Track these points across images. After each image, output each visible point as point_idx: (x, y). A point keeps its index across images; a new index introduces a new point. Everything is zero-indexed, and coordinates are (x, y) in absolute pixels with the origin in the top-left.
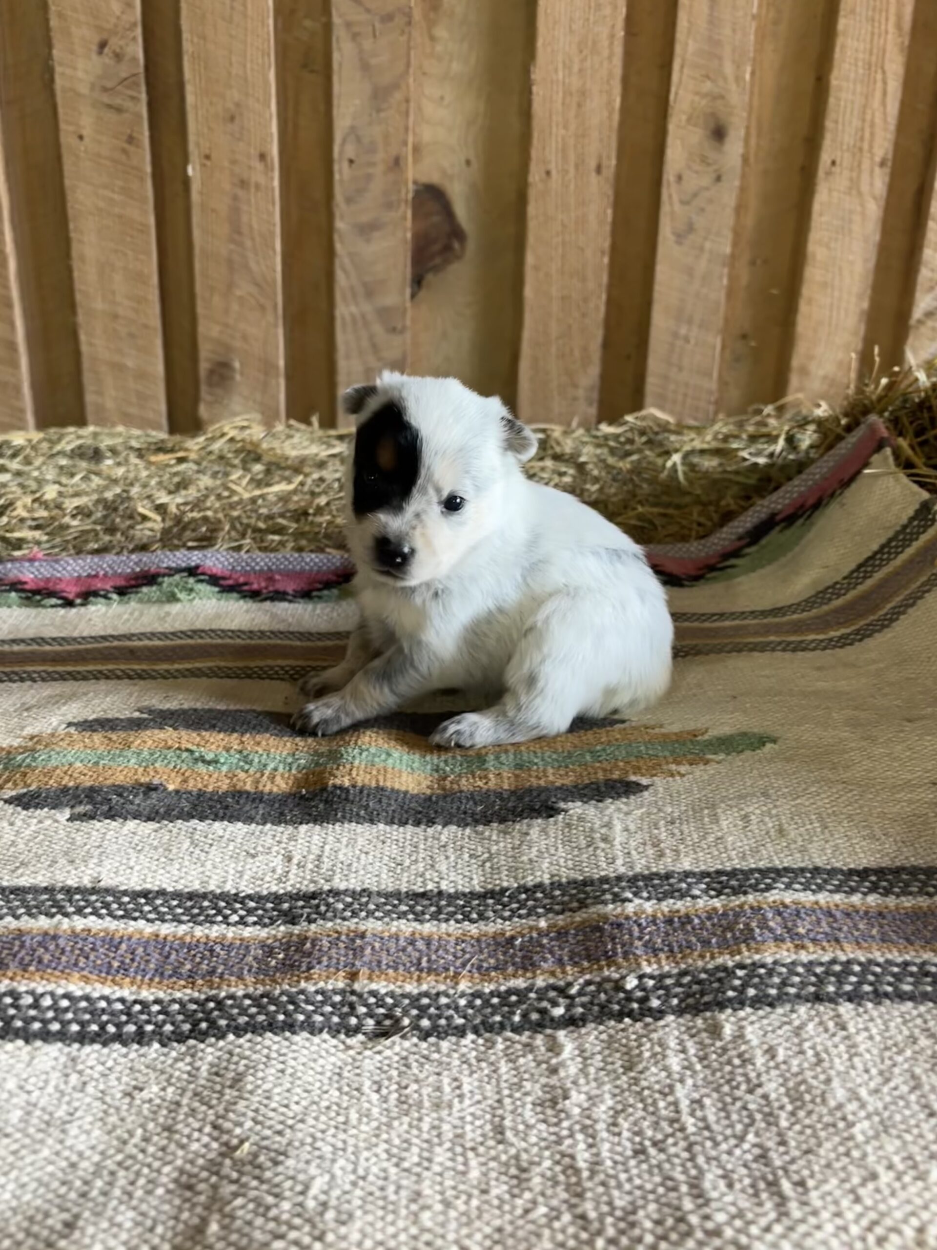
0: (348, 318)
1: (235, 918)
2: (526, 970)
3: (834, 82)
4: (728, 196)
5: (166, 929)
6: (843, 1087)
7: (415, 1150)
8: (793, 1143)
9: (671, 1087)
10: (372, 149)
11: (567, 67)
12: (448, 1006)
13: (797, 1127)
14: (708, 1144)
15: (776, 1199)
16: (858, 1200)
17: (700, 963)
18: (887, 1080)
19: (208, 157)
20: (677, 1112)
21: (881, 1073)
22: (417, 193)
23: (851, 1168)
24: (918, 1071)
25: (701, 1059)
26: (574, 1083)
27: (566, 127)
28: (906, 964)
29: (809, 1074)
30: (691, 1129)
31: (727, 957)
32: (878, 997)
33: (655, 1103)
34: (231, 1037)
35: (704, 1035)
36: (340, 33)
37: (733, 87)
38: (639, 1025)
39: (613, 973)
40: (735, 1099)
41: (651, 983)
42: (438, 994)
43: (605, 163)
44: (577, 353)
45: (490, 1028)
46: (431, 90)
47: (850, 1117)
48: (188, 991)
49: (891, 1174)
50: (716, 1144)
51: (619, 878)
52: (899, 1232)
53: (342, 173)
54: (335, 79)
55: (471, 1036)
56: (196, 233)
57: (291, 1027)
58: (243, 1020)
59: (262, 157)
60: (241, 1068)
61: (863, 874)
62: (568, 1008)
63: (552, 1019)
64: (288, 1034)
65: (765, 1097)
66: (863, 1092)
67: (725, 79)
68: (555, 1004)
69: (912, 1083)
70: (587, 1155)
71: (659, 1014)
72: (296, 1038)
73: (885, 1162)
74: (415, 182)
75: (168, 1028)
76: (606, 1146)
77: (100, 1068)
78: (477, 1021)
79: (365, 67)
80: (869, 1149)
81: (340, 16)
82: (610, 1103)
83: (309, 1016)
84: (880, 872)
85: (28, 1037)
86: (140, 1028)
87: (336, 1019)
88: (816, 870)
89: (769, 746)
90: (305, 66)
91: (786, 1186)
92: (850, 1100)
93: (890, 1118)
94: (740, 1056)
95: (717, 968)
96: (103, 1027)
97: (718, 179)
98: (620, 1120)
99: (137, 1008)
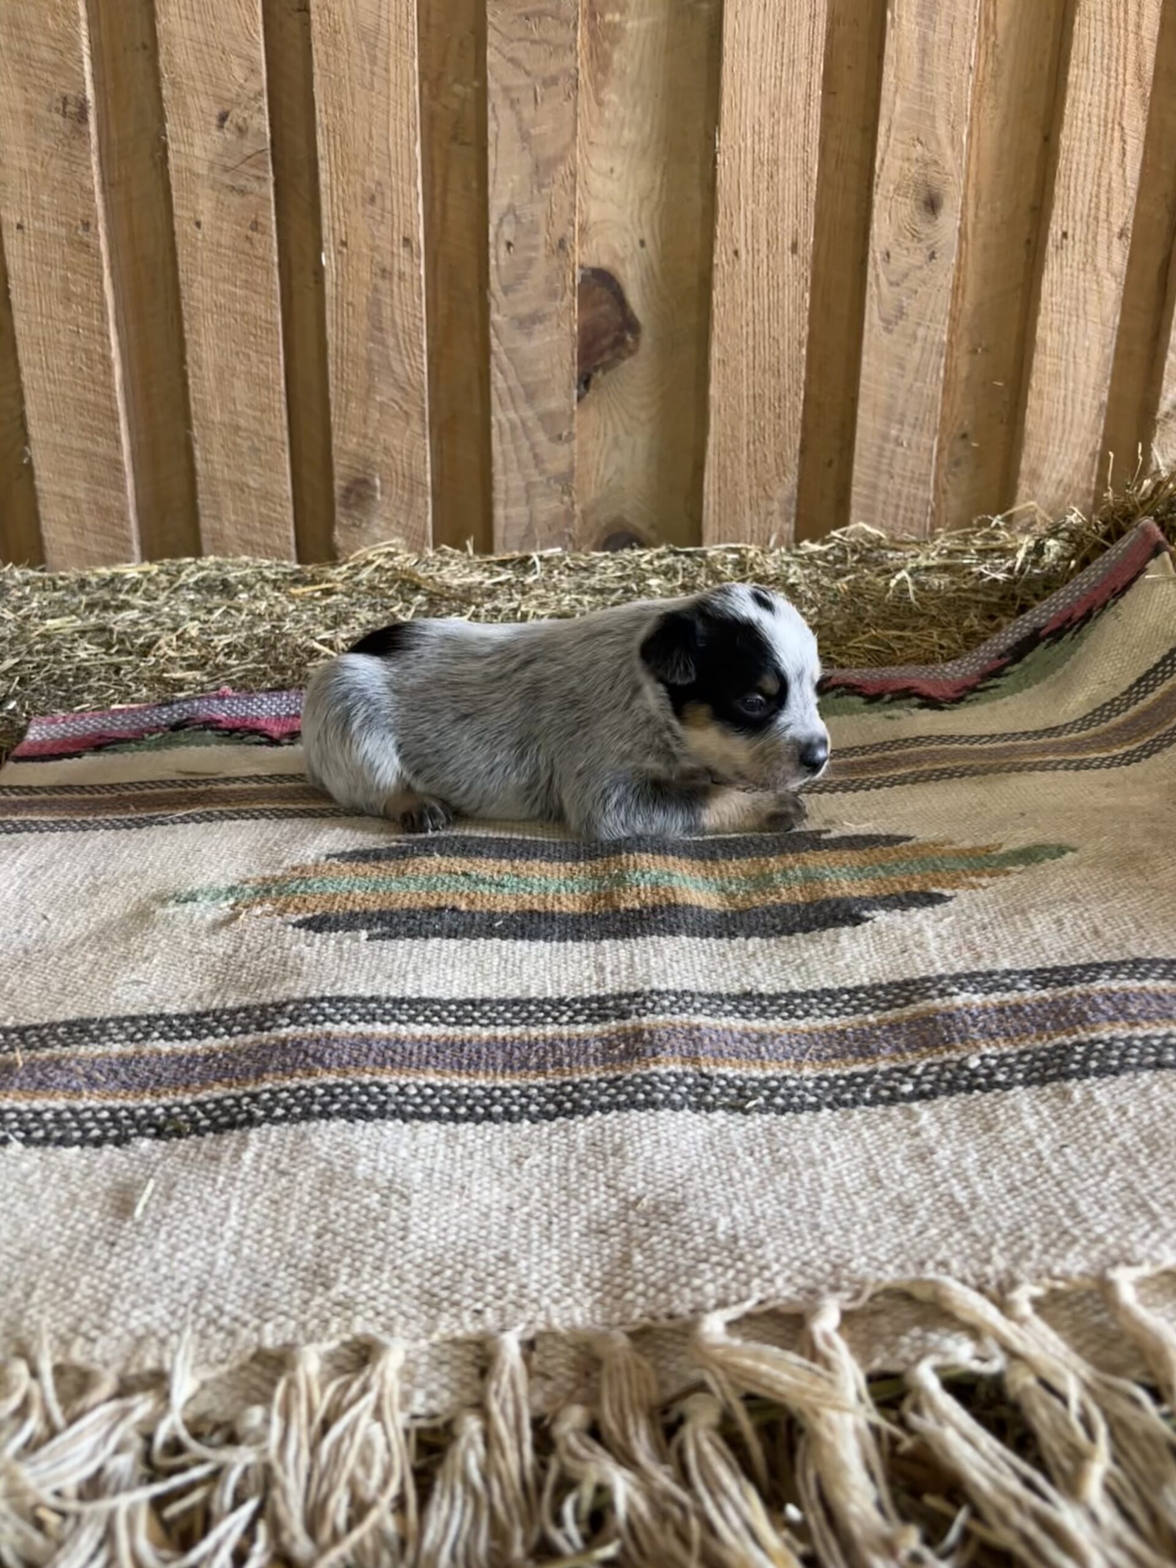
0: (507, 426)
1: (565, 1019)
2: (864, 1056)
3: (1064, 142)
4: (944, 275)
5: (502, 1032)
7: (802, 1197)
9: (1031, 1143)
10: (533, 230)
11: (757, 133)
12: (797, 1088)
17: (1039, 1044)
19: (344, 244)
20: (1041, 1159)
22: (585, 279)
25: (1055, 1120)
26: (938, 1142)
27: (756, 201)
29: (1160, 1125)
31: (1064, 1037)
33: (1018, 1154)
34: (598, 1114)
35: (1055, 1100)
36: (496, 98)
37: (949, 152)
38: (989, 1095)
39: (953, 1056)
40: (1093, 1149)
41: (993, 1062)
42: (785, 1078)
43: (801, 240)
44: (770, 460)
45: (844, 1104)
46: (600, 161)
48: (542, 1079)
51: (940, 978)
53: (498, 258)
54: (491, 151)
55: (826, 1111)
56: (330, 331)
57: (654, 1104)
58: (604, 1099)
59: (407, 242)
60: (617, 1140)
62: (916, 1085)
63: (904, 1095)
64: (651, 1111)
65: (1123, 1144)
67: (939, 143)
68: (902, 1082)
71: (1007, 1086)
72: (661, 1114)
74: (581, 267)
77: (479, 1141)
78: (829, 1099)
79: (525, 137)
81: (496, 80)
82: (976, 1156)
83: (667, 1096)
85: (405, 1118)
86: (507, 1108)
87: (693, 1098)
88: (1138, 961)
89: (1069, 855)
90: (454, 138)
94: (1093, 1114)
95: (1057, 1047)
96: (471, 1109)
97: (932, 256)
98: (989, 1167)
99: (498, 1093)
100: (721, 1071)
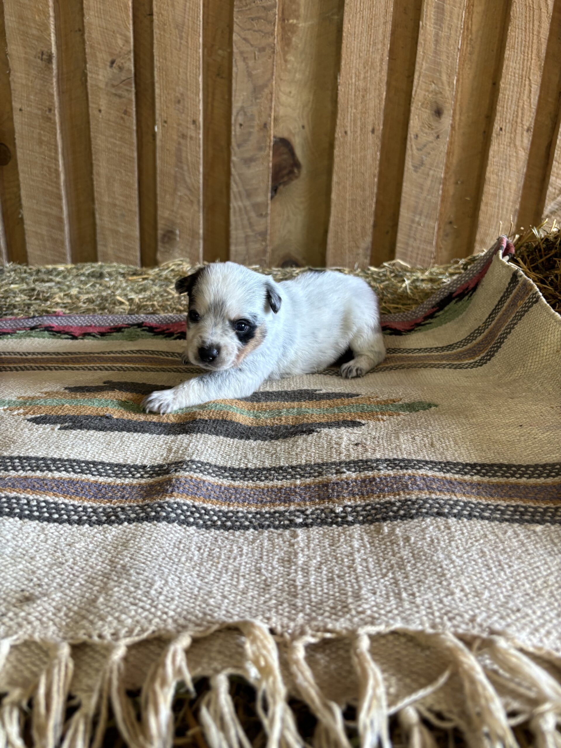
0: (237, 209)
1: (138, 475)
2: (285, 502)
4: (443, 146)
6: (443, 553)
8: (412, 577)
9: (352, 554)
10: (252, 118)
11: (357, 76)
12: (242, 517)
13: (416, 570)
14: (367, 577)
15: (398, 600)
16: (441, 602)
17: (377, 500)
18: (467, 552)
19: (166, 122)
20: (354, 563)
21: (465, 549)
22: (275, 143)
23: (441, 590)
24: (485, 550)
25: (370, 543)
26: (302, 550)
27: (356, 108)
28: (488, 505)
29: (426, 549)
30: (359, 570)
31: (392, 497)
32: (470, 516)
33: (342, 560)
34: (126, 524)
35: (373, 533)
36: (236, 57)
37: (447, 87)
38: (340, 528)
39: (331, 506)
40: (384, 559)
41: (350, 509)
42: (238, 512)
43: (377, 127)
44: (359, 230)
45: (262, 526)
46: (285, 88)
47: (444, 566)
48: (108, 504)
49: (462, 594)
50: (371, 576)
51: (340, 463)
52: (462, 616)
53: (236, 131)
54: (234, 81)
55: (251, 530)
56: (158, 162)
57: (158, 519)
58: (133, 516)
61: (473, 466)
62: (304, 519)
63: (296, 524)
64: (155, 522)
65: (401, 558)
66: (454, 557)
67: (442, 84)
68: (298, 517)
69: (481, 555)
70: (302, 580)
71: (352, 523)
72: (160, 524)
73: (459, 588)
74: (275, 137)
75: (94, 518)
76: (314, 577)
78: (256, 524)
79: (250, 75)
80: (452, 581)
81: (237, 48)
82: (319, 559)
83: (168, 514)
84: (483, 466)
85: (22, 517)
86: (80, 517)
87: (182, 517)
88: (448, 463)
89: (433, 408)
90: (218, 75)
91: (404, 595)
92: (446, 559)
93: (466, 568)
94: (390, 541)
95: (386, 502)
96: (61, 515)
97: (438, 137)
98: (323, 566)
99: (81, 509)
100: (205, 505)
